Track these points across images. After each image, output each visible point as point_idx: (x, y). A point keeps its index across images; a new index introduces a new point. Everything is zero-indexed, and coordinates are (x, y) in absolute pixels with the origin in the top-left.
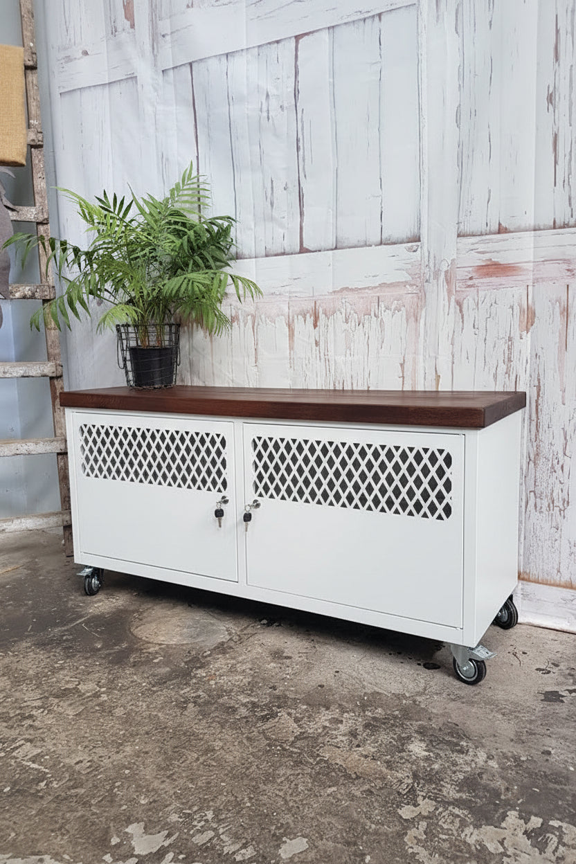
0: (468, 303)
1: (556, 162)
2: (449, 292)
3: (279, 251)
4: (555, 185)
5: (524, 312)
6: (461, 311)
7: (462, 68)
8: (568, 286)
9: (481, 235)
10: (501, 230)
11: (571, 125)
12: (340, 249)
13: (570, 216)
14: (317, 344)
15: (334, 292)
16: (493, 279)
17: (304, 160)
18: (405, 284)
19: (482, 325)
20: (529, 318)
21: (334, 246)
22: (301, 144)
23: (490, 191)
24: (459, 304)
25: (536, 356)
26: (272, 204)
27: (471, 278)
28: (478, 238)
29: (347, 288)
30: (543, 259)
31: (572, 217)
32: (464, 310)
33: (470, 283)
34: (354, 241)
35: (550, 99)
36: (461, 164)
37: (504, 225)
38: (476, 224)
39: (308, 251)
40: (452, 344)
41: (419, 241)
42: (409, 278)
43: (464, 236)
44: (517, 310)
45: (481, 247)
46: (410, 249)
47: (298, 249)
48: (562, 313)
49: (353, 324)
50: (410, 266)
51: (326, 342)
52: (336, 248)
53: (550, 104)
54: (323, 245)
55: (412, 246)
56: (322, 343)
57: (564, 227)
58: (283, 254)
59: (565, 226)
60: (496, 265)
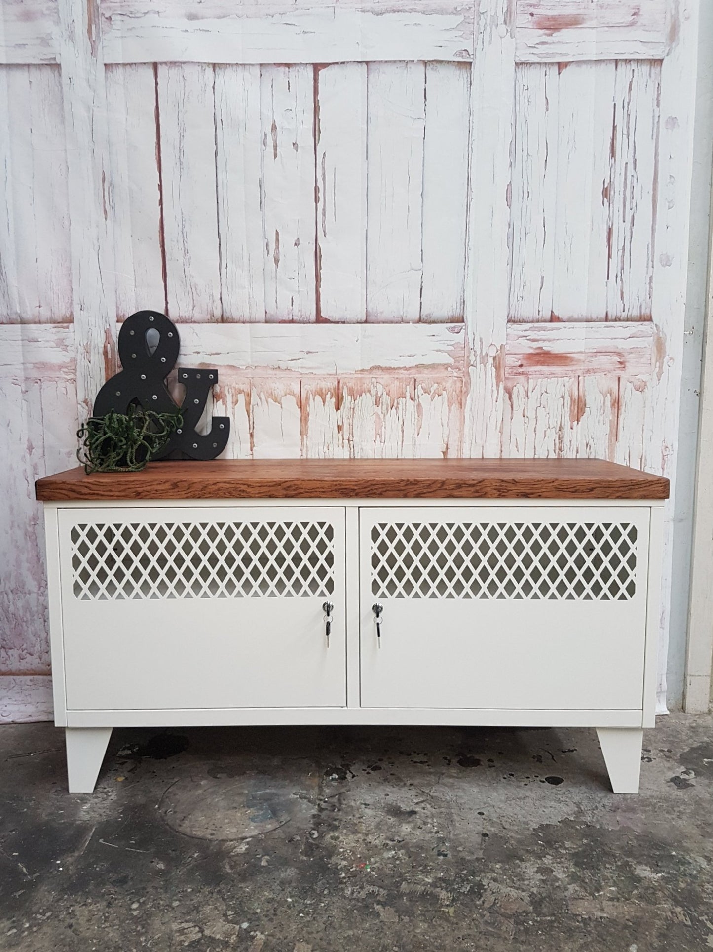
0: (518, 391)
1: (609, 256)
2: (498, 377)
3: (286, 318)
4: (608, 279)
5: (574, 402)
6: (510, 398)
7: (513, 142)
8: (619, 379)
9: (532, 322)
10: (553, 319)
11: (624, 221)
12: (369, 323)
13: (622, 310)
14: (339, 428)
15: (362, 370)
16: (545, 369)
17: (324, 215)
18: (446, 366)
19: (531, 413)
20: (579, 408)
21: (364, 319)
22: (321, 195)
23: (543, 277)
24: (509, 392)
25: (587, 445)
26: (277, 261)
27: (521, 366)
28: (530, 325)
29: (379, 367)
30: (595, 350)
31: (624, 311)
32: (514, 396)
33: (521, 370)
34: (387, 315)
35: (606, 193)
36: (511, 246)
37: (556, 313)
38: (527, 310)
39: (327, 321)
40: (501, 432)
41: (463, 322)
42: (451, 361)
43: (514, 322)
44: (568, 399)
45: (533, 335)
46: (452, 330)
47: (313, 317)
48: (613, 405)
49: (385, 407)
50: (452, 348)
51: (351, 425)
52: (366, 322)
53: (605, 199)
54: (348, 316)
55: (455, 327)
56: (346, 427)
57: (616, 321)
58: (292, 321)
59: (617, 319)
60: (547, 354)
